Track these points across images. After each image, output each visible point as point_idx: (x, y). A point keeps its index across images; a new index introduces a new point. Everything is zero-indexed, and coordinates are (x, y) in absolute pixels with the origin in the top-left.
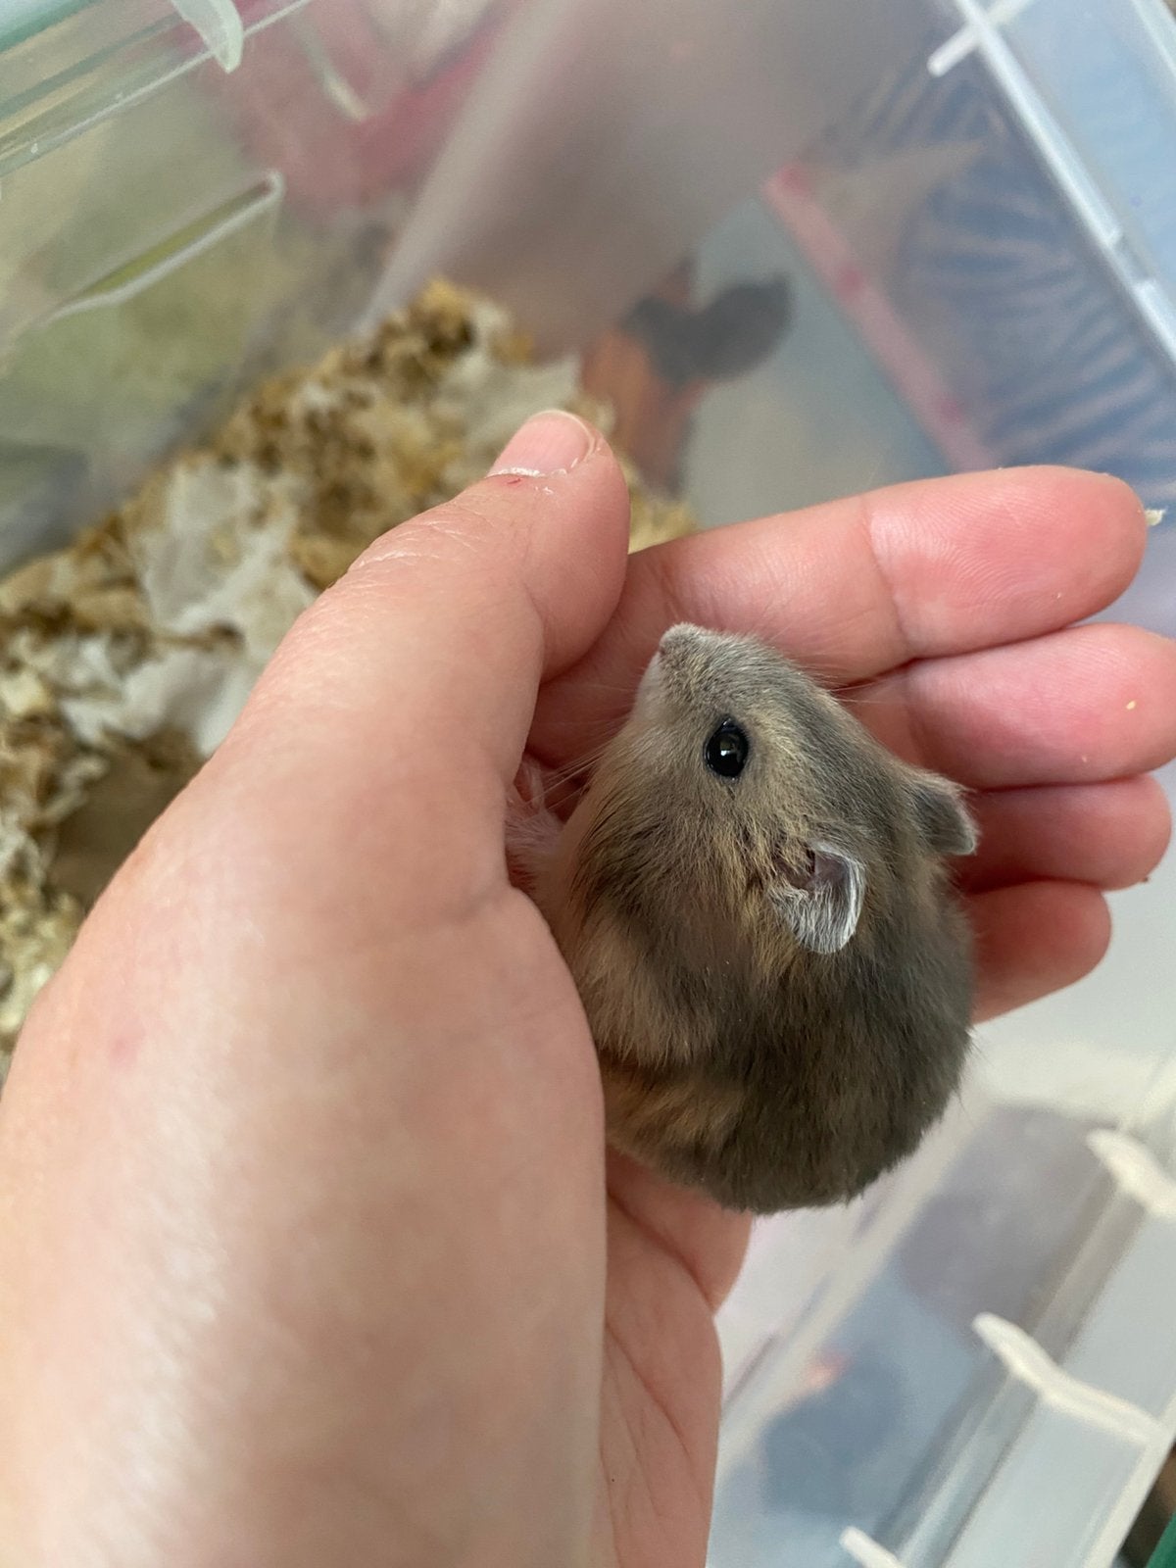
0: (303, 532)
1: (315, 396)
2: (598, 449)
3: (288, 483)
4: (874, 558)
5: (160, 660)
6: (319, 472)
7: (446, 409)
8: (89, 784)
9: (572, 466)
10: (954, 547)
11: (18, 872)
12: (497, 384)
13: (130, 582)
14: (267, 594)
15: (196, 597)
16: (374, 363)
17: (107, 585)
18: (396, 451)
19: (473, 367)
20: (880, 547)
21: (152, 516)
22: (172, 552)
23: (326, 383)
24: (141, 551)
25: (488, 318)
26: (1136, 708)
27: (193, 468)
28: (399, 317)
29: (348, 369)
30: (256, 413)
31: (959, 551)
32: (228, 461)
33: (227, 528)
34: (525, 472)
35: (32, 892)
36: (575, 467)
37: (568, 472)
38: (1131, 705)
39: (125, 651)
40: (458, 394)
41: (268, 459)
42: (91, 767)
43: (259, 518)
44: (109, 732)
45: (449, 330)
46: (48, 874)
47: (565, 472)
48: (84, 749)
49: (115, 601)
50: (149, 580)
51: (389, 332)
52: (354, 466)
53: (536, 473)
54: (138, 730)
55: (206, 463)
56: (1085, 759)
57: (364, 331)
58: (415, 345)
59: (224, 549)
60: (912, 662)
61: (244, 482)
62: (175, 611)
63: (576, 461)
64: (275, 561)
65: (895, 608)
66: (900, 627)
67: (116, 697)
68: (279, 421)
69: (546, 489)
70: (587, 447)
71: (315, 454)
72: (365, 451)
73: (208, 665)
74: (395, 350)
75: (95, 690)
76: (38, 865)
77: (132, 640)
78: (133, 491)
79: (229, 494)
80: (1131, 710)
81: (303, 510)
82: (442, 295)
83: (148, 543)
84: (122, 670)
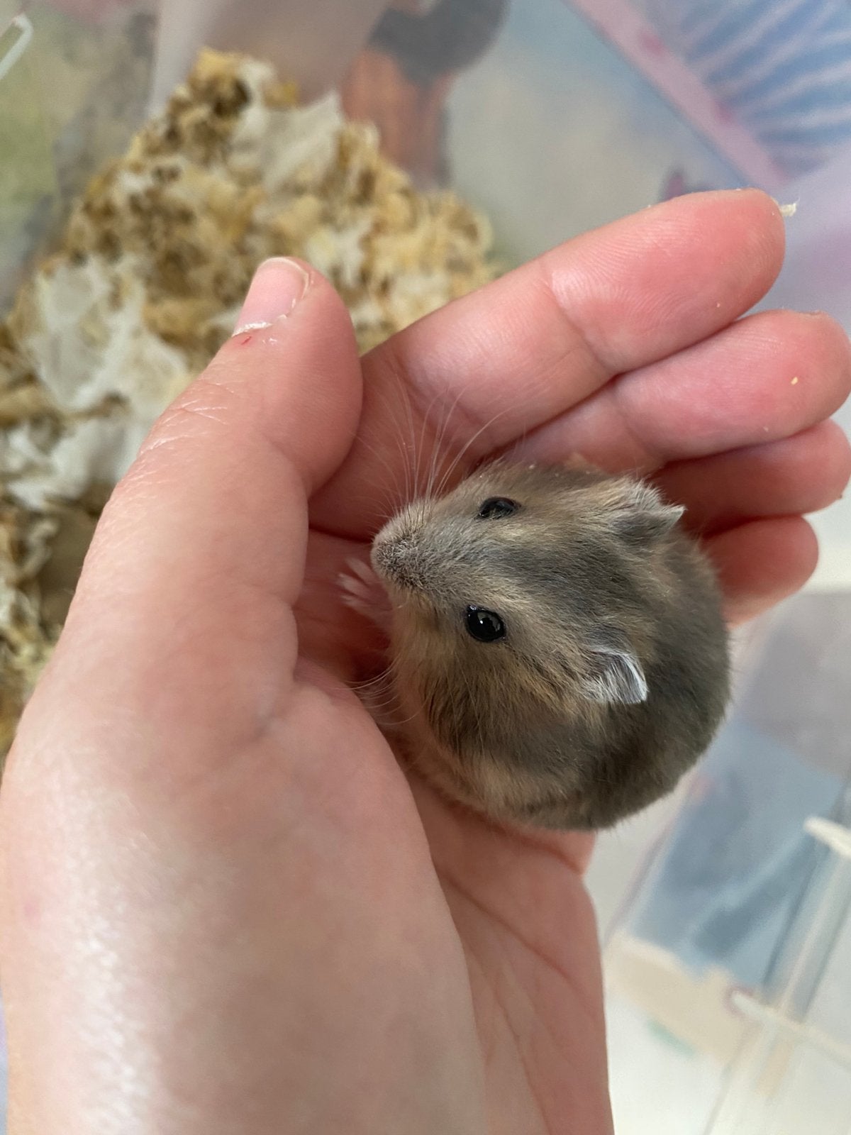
0: (153, 300)
1: (131, 184)
2: (312, 282)
3: (130, 262)
4: (561, 311)
5: (72, 435)
6: (152, 246)
7: (242, 161)
8: (49, 541)
9: (293, 306)
10: (622, 289)
11: (18, 617)
12: (276, 128)
13: (30, 378)
14: (138, 362)
15: (85, 378)
16: (173, 137)
17: (14, 385)
18: (209, 209)
19: (253, 119)
20: (564, 300)
21: (29, 321)
22: (55, 345)
23: (137, 169)
24: (30, 352)
25: (255, 73)
26: (799, 381)
27: (49, 273)
28: (182, 91)
29: (152, 151)
30: (88, 208)
31: (627, 291)
32: (78, 258)
33: (93, 314)
34: (256, 326)
35: (33, 628)
36: (295, 306)
37: (287, 316)
38: (795, 381)
39: (43, 434)
40: (247, 146)
41: (109, 247)
42: (46, 527)
43: (115, 300)
44: (50, 499)
45: (226, 91)
46: (41, 613)
47: (285, 316)
48: (35, 516)
49: (24, 396)
50: (44, 373)
51: (178, 107)
52: (179, 232)
53: (263, 325)
54: (72, 491)
55: (60, 264)
56: (766, 429)
57: (157, 111)
58: (202, 112)
59: (94, 331)
60: (615, 379)
61: (94, 272)
62: (71, 392)
63: (294, 301)
64: (136, 334)
65: (589, 347)
66: (597, 358)
67: (48, 471)
68: (108, 212)
69: (271, 340)
70: (303, 283)
71: (145, 232)
72: (185, 217)
73: (110, 428)
74: (188, 120)
75: (30, 469)
76: (31, 608)
77: (48, 421)
78: (10, 303)
79: (86, 287)
80: (797, 384)
81: (148, 281)
82: (212, 63)
83: (34, 344)
84: (45, 449)
